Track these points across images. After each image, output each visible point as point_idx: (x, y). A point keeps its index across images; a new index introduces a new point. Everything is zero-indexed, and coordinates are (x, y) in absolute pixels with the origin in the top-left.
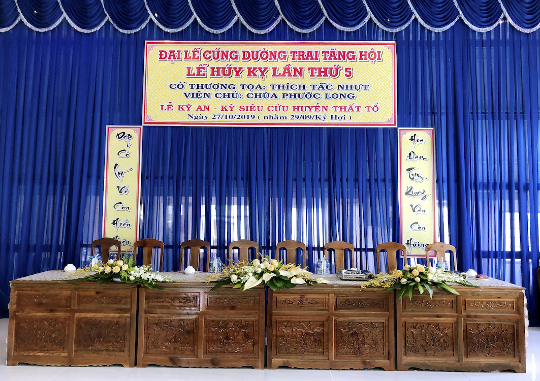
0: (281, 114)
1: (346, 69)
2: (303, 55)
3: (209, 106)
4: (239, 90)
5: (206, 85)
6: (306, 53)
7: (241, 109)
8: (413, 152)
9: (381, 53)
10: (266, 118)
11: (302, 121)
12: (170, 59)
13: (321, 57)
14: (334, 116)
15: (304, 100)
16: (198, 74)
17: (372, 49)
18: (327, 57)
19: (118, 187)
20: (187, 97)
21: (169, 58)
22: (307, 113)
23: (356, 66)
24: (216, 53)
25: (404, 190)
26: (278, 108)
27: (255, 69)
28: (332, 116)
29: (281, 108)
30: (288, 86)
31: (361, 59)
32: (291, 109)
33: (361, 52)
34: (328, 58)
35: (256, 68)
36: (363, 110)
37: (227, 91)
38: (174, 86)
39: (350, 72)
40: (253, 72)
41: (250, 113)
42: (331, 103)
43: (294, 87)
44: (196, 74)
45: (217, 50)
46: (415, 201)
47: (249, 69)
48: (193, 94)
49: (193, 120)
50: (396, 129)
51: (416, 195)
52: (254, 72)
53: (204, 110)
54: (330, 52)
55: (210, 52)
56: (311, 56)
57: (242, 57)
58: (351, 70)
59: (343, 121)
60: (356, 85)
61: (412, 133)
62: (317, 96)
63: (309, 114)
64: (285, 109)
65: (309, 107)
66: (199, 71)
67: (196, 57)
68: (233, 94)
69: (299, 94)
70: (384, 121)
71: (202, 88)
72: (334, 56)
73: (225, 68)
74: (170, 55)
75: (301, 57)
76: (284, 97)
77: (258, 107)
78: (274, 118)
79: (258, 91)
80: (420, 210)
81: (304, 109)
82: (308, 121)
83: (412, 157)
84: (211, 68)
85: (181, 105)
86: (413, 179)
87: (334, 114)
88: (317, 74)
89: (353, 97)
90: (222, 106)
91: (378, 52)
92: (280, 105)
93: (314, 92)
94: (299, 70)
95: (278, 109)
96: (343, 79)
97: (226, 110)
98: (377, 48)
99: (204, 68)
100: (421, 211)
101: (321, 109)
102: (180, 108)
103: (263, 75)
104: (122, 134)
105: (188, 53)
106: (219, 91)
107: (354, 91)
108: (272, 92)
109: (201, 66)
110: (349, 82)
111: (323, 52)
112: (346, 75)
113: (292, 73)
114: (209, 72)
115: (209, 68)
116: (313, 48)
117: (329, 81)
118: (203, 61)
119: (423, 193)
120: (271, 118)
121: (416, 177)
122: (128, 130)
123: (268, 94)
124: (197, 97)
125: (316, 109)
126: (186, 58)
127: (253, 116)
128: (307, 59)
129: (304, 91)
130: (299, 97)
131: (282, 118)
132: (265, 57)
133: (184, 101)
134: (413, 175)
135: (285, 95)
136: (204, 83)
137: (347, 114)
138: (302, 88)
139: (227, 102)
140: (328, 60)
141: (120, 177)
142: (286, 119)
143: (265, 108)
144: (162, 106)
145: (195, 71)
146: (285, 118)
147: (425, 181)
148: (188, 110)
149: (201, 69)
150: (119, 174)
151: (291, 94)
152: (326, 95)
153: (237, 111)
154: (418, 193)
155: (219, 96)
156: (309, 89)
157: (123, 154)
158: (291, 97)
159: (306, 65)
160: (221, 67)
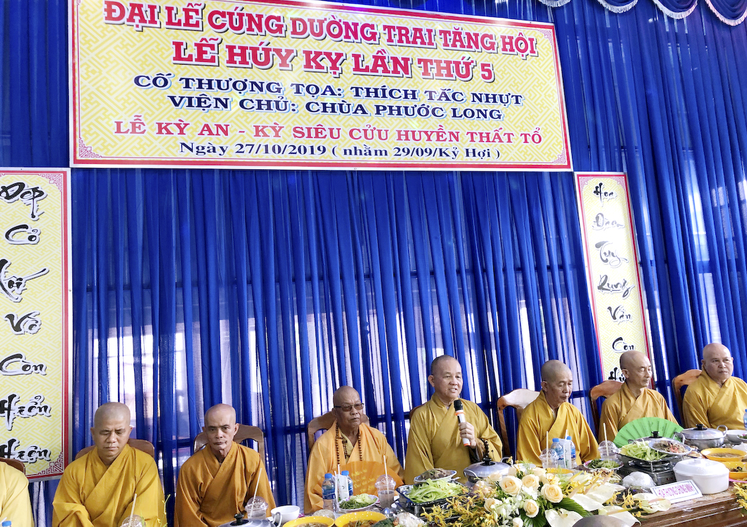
0: (375, 144)
1: (483, 66)
2: (406, 35)
3: (227, 126)
4: (289, 93)
5: (219, 82)
6: (411, 32)
7: (297, 134)
8: (602, 215)
9: (534, 42)
10: (348, 152)
11: (415, 159)
12: (134, 21)
13: (439, 40)
14: (471, 151)
15: (417, 119)
16: (200, 59)
17: (520, 33)
18: (448, 42)
19: (11, 317)
20: (177, 105)
21: (131, 19)
22: (424, 144)
23: (499, 60)
24: (235, 17)
25: (596, 283)
26: (369, 133)
27: (318, 54)
28: (467, 150)
29: (376, 133)
30: (384, 91)
31: (505, 49)
32: (393, 136)
33: (503, 38)
34: (450, 44)
35: (320, 53)
36: (518, 140)
37: (265, 96)
38: (146, 82)
39: (489, 71)
40: (314, 60)
41: (316, 143)
42: (463, 126)
43: (396, 94)
44: (195, 56)
45: (238, 11)
46: (614, 299)
47: (308, 53)
48: (190, 99)
49: (192, 156)
50: (571, 174)
51: (615, 289)
52: (318, 60)
53: (218, 134)
54: (454, 32)
55: (223, 15)
56: (421, 37)
57: (290, 29)
58: (490, 68)
59: (486, 160)
60: (501, 96)
61: (596, 181)
62: (439, 113)
63: (428, 145)
64: (383, 136)
65: (426, 133)
66: (201, 53)
67: (192, 22)
68: (277, 102)
69: (406, 108)
70: (551, 160)
71: (210, 87)
72: (461, 41)
73: (258, 49)
74: (132, 14)
75: (404, 38)
76: (378, 113)
77: (331, 130)
78: (363, 153)
79: (329, 99)
80: (622, 316)
81: (417, 137)
82: (426, 159)
83: (600, 223)
84: (227, 47)
85: (164, 121)
86: (606, 261)
87: (471, 147)
88: (434, 71)
89: (499, 117)
90: (257, 127)
91: (530, 39)
92: (372, 128)
93: (432, 105)
94: (402, 62)
95: (369, 136)
96: (478, 84)
97: (265, 135)
98: (528, 33)
99: (212, 47)
100: (625, 317)
101: (447, 136)
102: (162, 128)
103: (334, 67)
104: (17, 188)
105: (174, 12)
106: (247, 94)
107: (498, 106)
108: (355, 102)
109: (204, 42)
110: (490, 89)
111: (441, 32)
112: (484, 76)
113: (391, 67)
114: (224, 55)
115: (222, 47)
116: (423, 23)
117: (457, 85)
118: (209, 33)
119: (624, 285)
120: (358, 152)
121: (610, 258)
122: (32, 178)
123: (349, 105)
124: (199, 105)
125: (438, 136)
126: (170, 22)
127: (322, 149)
128: (415, 42)
129: (414, 103)
130: (407, 113)
131: (378, 153)
132: (336, 32)
133: (172, 115)
134: (605, 254)
135: (381, 108)
136: (215, 77)
137: (493, 147)
138: (410, 96)
139: (266, 118)
140: (450, 47)
141: (16, 291)
142: (386, 154)
143: (345, 133)
144: (119, 124)
145: (193, 51)
146: (383, 153)
147: (624, 263)
148: (182, 132)
149: (204, 49)
150: (11, 284)
151: (391, 107)
152: (454, 110)
153: (287, 138)
154: (616, 286)
155: (248, 104)
156: (422, 99)
157: (22, 236)
158: (391, 113)
159: (413, 53)
160: (249, 45)
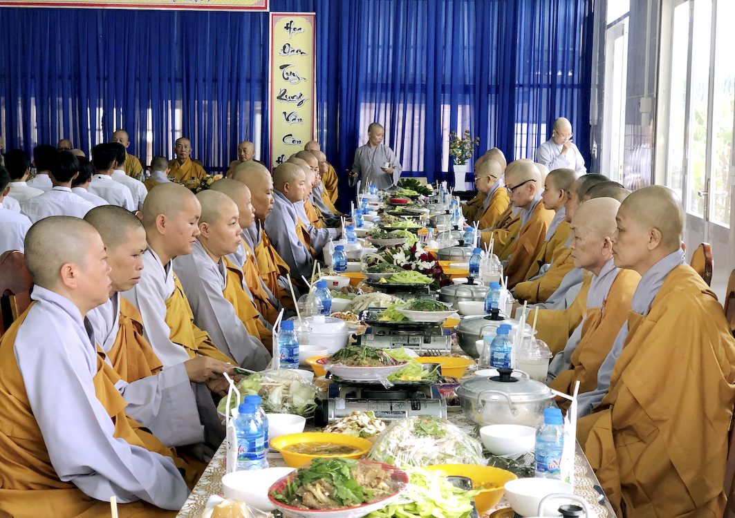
8: (289, 45)
25: (276, 93)
46: (290, 107)
50: (267, 14)
51: (291, 99)
59: (200, 3)
61: (286, 20)
70: (251, 4)
82: (153, 1)
83: (286, 50)
86: (288, 78)
100: (297, 120)
119: (300, 97)
121: (291, 77)
134: (287, 73)
147: (302, 81)
154: (293, 98)
